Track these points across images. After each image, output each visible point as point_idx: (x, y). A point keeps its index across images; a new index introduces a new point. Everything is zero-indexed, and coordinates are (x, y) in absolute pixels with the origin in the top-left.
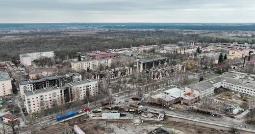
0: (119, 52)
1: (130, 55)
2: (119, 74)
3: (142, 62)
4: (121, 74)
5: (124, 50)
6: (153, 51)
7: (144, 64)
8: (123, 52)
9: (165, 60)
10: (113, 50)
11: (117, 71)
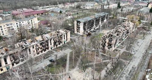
0: (47, 9)
1: (59, 12)
2: (51, 46)
3: (82, 20)
4: (55, 43)
5: (52, 7)
6: (78, 7)
7: (85, 24)
8: (51, 8)
9: (105, 16)
10: (41, 8)
11: (47, 41)
